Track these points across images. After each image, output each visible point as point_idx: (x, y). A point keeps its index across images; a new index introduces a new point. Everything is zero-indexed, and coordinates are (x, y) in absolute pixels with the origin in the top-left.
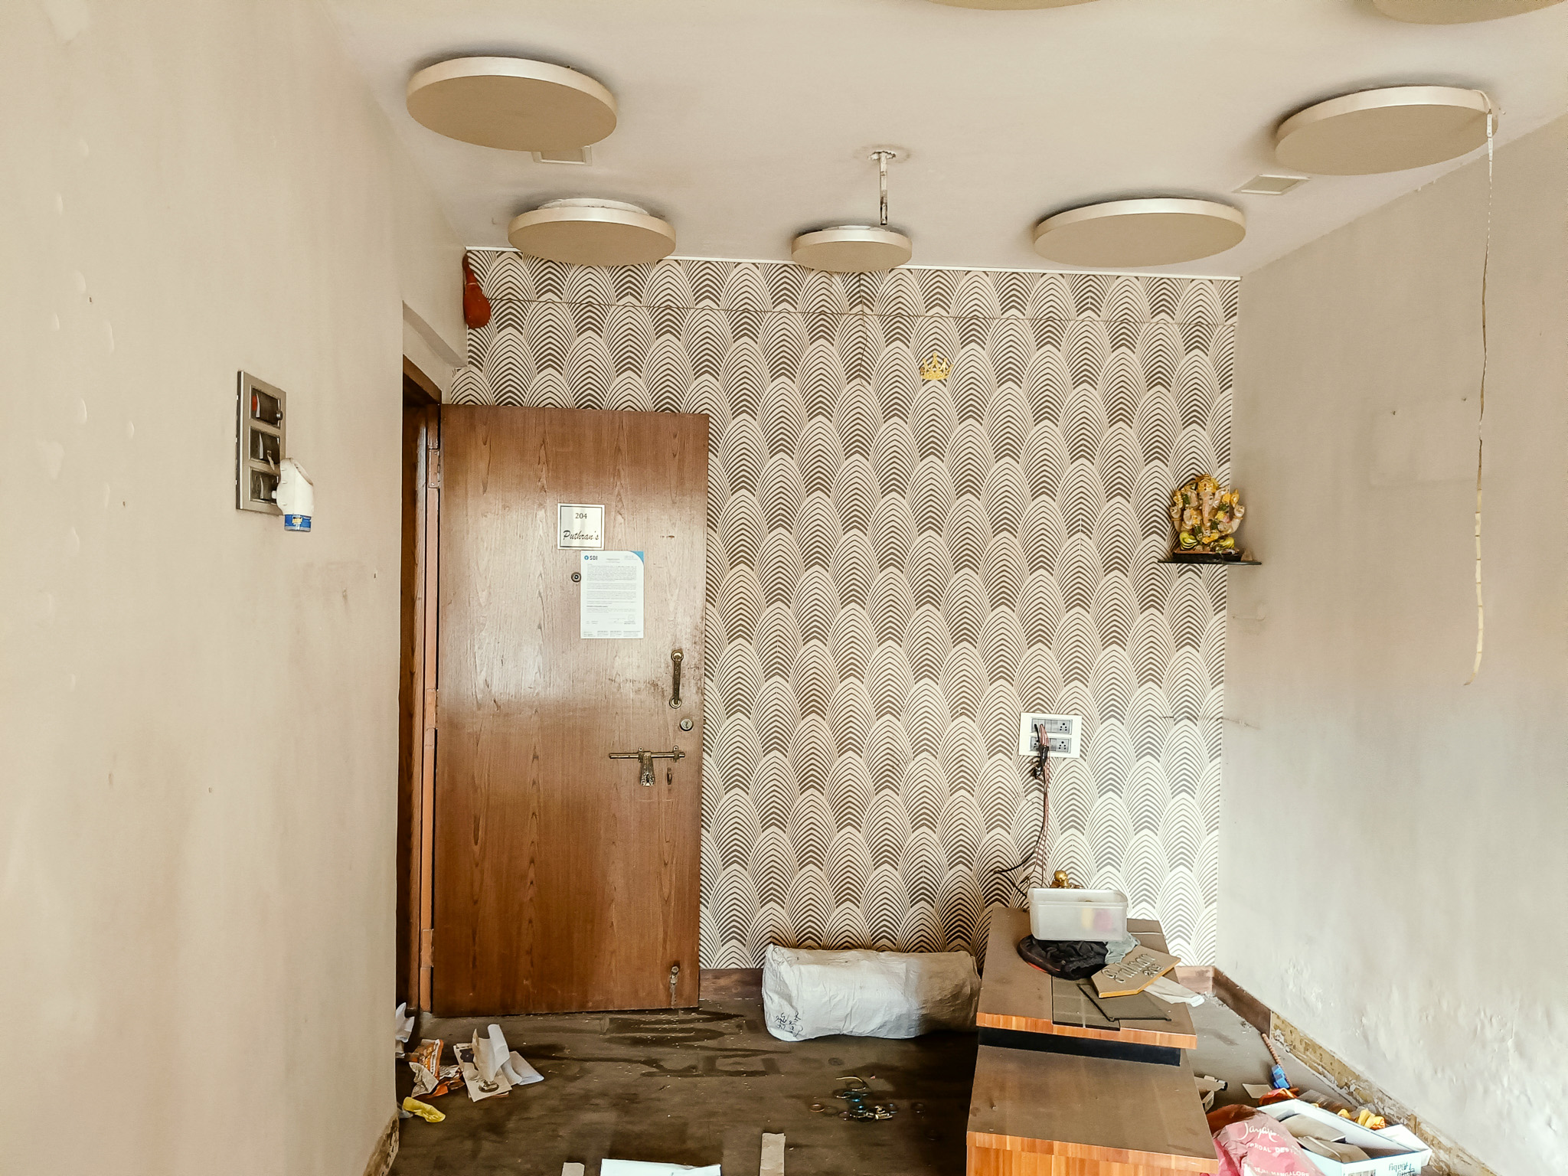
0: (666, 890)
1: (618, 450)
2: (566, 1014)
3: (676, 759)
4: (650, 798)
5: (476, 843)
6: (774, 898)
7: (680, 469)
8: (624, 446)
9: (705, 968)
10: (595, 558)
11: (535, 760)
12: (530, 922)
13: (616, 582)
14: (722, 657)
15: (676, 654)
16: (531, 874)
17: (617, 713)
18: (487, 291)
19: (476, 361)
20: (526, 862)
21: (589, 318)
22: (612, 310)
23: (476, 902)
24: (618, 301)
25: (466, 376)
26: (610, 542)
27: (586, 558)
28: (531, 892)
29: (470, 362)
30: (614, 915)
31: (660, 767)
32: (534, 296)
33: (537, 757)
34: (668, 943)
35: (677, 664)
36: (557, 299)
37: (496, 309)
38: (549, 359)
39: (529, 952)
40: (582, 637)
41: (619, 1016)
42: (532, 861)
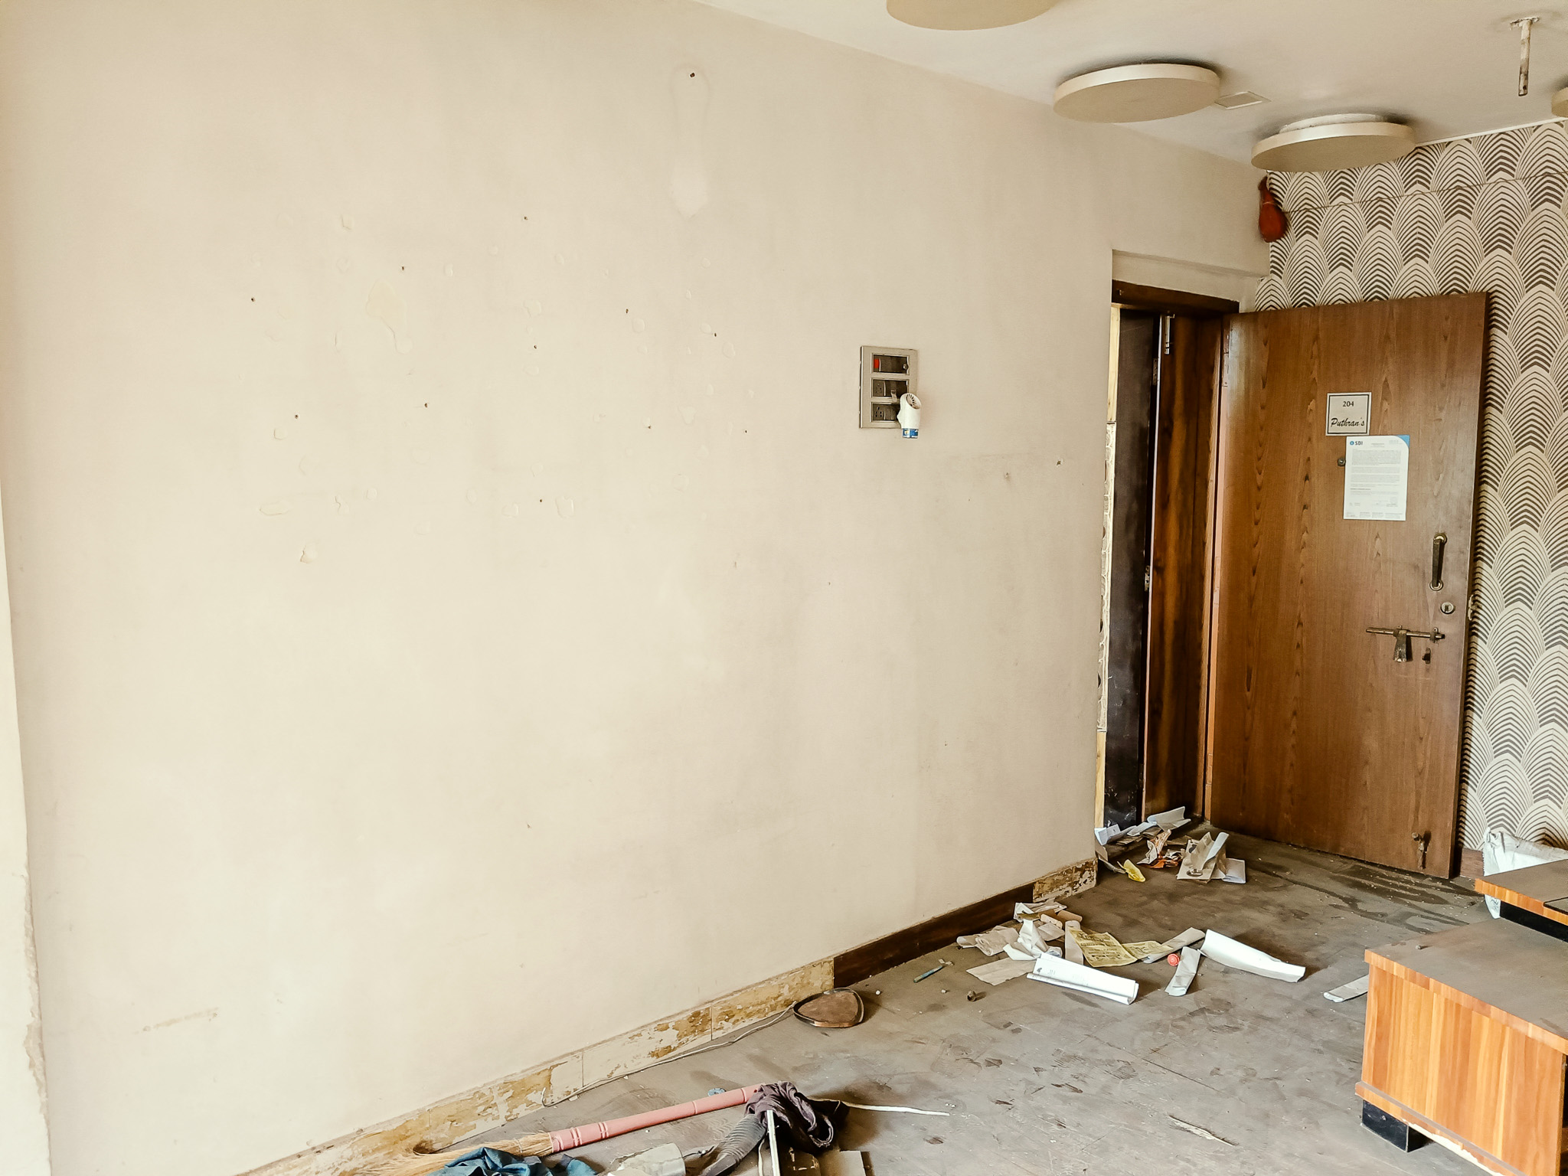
0: (1420, 764)
1: (1387, 337)
2: (1319, 851)
3: (1435, 640)
4: (1406, 674)
5: (1249, 690)
6: (1550, 795)
7: (1452, 350)
8: (1393, 335)
9: (1469, 847)
10: (1360, 443)
11: (1300, 626)
12: (1292, 765)
13: (1381, 466)
14: (1503, 543)
15: (1438, 538)
16: (1294, 726)
17: (1376, 591)
18: (1286, 206)
19: (1277, 270)
20: (1289, 715)
21: (1380, 212)
22: (1402, 201)
23: (1247, 739)
24: (1406, 191)
25: (1268, 284)
26: (1376, 428)
27: (1352, 443)
28: (1293, 741)
29: (1272, 272)
30: (1368, 776)
31: (1419, 647)
32: (1327, 202)
33: (1302, 624)
34: (1420, 812)
35: (1440, 547)
36: (1347, 201)
37: (1295, 221)
38: (1342, 259)
39: (1290, 791)
40: (1345, 518)
41: (1360, 864)
42: (1295, 713)
